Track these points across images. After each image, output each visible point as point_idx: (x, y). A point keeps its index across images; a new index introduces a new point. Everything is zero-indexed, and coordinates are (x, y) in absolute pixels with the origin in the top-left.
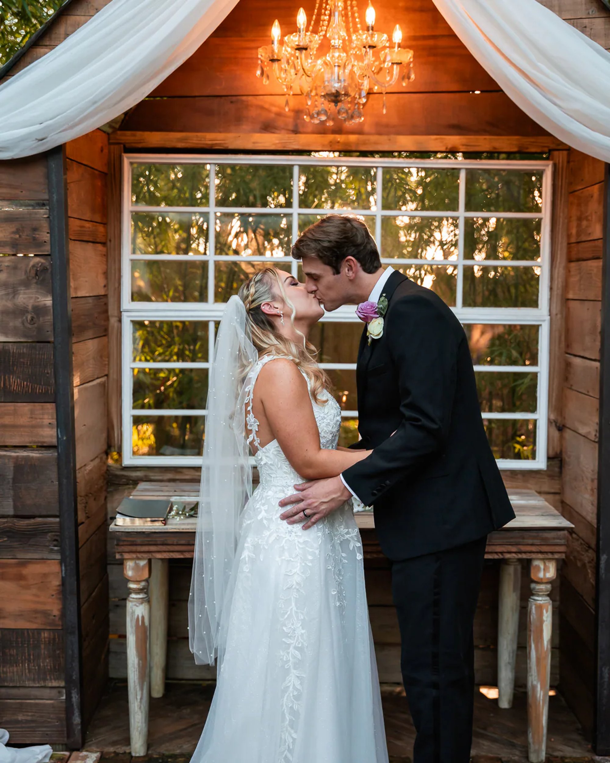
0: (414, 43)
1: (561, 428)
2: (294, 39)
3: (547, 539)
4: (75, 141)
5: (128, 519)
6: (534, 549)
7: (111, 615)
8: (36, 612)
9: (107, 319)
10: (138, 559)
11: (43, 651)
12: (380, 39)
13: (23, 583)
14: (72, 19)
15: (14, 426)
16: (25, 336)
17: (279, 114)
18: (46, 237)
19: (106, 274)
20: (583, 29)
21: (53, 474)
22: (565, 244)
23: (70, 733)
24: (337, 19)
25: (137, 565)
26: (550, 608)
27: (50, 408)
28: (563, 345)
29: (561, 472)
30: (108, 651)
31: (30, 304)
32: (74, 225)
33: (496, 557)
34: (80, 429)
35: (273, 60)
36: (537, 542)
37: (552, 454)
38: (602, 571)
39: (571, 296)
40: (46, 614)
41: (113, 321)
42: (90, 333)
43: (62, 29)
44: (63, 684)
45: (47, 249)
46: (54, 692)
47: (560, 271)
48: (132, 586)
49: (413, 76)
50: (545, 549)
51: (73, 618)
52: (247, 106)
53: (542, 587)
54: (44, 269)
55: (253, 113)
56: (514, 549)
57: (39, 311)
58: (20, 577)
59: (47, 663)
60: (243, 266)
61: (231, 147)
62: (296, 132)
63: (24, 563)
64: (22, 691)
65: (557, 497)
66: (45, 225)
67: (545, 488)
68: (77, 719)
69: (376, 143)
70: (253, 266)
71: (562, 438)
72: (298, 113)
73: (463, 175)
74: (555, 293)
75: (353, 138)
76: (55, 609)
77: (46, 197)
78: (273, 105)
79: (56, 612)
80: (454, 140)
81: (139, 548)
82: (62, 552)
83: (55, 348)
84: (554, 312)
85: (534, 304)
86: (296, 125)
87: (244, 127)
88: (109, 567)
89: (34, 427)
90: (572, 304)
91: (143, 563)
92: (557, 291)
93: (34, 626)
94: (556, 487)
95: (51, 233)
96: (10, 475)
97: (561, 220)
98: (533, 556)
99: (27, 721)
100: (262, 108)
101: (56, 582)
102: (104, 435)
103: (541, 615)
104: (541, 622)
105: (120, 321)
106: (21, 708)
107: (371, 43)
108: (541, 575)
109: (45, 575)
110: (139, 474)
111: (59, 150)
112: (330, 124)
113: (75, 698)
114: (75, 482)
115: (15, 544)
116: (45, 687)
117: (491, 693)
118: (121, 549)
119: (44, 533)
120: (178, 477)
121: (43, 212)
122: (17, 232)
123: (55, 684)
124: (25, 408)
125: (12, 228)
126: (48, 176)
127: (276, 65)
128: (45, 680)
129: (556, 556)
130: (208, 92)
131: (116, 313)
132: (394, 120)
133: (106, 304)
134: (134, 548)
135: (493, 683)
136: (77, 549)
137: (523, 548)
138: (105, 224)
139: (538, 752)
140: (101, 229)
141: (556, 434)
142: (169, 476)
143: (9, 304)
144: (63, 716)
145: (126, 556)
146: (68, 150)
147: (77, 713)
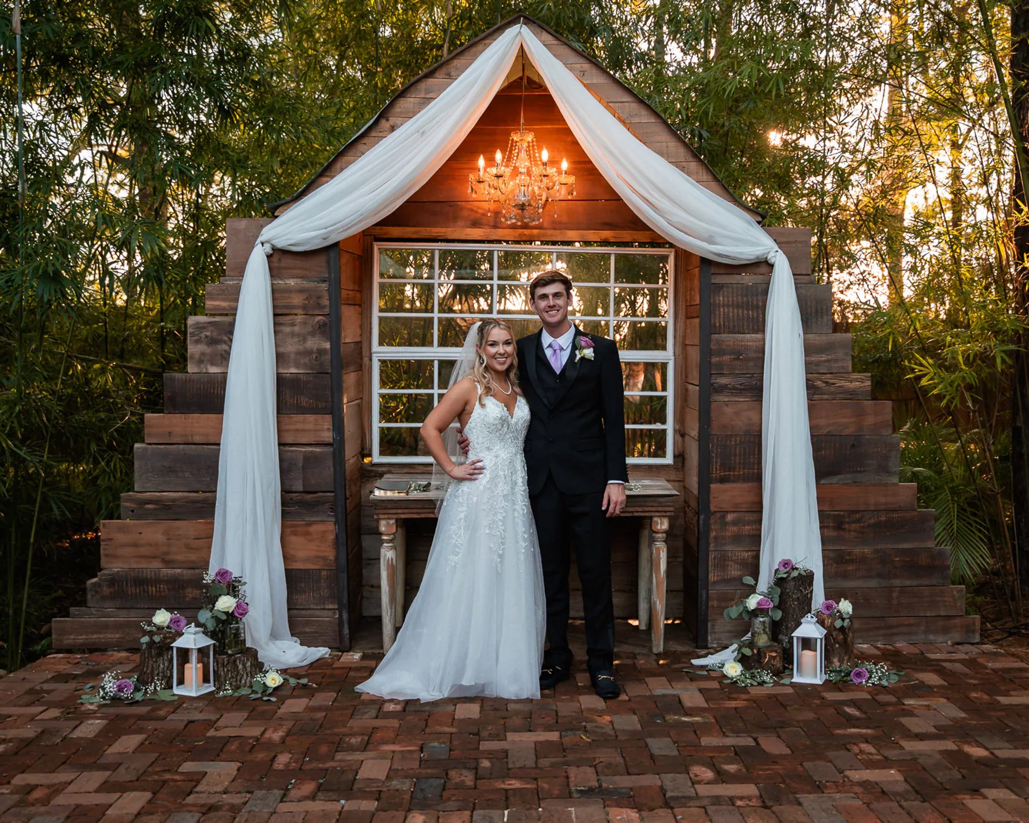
0: (578, 166)
1: (683, 435)
2: (494, 171)
3: (661, 502)
4: (346, 240)
5: (382, 492)
6: (653, 509)
7: (364, 571)
8: (317, 557)
9: (362, 359)
10: (389, 519)
11: (323, 584)
12: (551, 171)
13: (309, 537)
14: (345, 159)
15: (304, 430)
16: (312, 369)
17: (484, 215)
18: (327, 302)
19: (361, 327)
20: (682, 169)
21: (330, 463)
22: (684, 307)
23: (341, 640)
24: (523, 155)
25: (388, 523)
26: (665, 550)
27: (328, 418)
28: (684, 376)
29: (683, 466)
30: (362, 597)
31: (315, 347)
32: (344, 293)
33: (628, 515)
34: (347, 434)
35: (479, 182)
36: (656, 504)
37: (677, 453)
38: (701, 526)
39: (687, 342)
40: (325, 558)
41: (366, 360)
42: (352, 368)
43: (338, 165)
44: (336, 607)
45: (327, 311)
46: (330, 613)
47: (681, 325)
48: (385, 538)
49: (575, 193)
50: (660, 509)
51: (343, 561)
52: (462, 209)
53: (660, 535)
54: (325, 324)
55: (465, 213)
56: (640, 509)
57: (321, 352)
58: (308, 534)
59: (325, 592)
60: (459, 321)
61: (450, 237)
62: (495, 227)
63: (310, 524)
64: (309, 612)
65: (681, 484)
66: (326, 295)
67: (673, 477)
68: (346, 631)
69: (552, 235)
70: (465, 321)
71: (684, 441)
72: (497, 214)
73: (613, 258)
74: (678, 340)
75: (535, 231)
76: (331, 555)
77: (327, 275)
78: (478, 208)
79: (332, 558)
80: (607, 234)
81: (390, 511)
82: (336, 516)
83: (331, 377)
84: (677, 353)
85: (664, 348)
86: (496, 222)
87: (459, 223)
88: (362, 536)
89: (317, 430)
90: (689, 348)
91: (392, 522)
92: (679, 339)
93: (317, 567)
94: (680, 477)
95: (330, 300)
96: (300, 464)
97: (681, 290)
98: (653, 514)
99: (312, 632)
100: (472, 210)
101: (332, 537)
102: (359, 442)
103: (659, 554)
104: (659, 559)
105: (371, 360)
106: (308, 623)
107: (545, 173)
108: (659, 527)
109: (324, 532)
110: (384, 469)
111: (336, 244)
112: (519, 224)
113: (345, 616)
114: (345, 470)
115: (304, 511)
116: (324, 609)
117: (635, 623)
118: (377, 512)
119: (324, 503)
120: (412, 471)
121: (324, 286)
122: (307, 299)
123: (331, 607)
124: (311, 418)
125: (304, 296)
126: (328, 262)
127: (481, 185)
128: (324, 604)
129: (668, 514)
130: (433, 199)
131: (368, 354)
132: (565, 219)
133: (361, 348)
134: (386, 511)
135: (636, 617)
136: (346, 515)
137: (647, 509)
138: (360, 291)
139: (658, 645)
140: (358, 295)
141: (679, 439)
142: (406, 470)
143: (301, 348)
144: (337, 629)
145: (381, 516)
146: (341, 244)
147: (346, 626)
